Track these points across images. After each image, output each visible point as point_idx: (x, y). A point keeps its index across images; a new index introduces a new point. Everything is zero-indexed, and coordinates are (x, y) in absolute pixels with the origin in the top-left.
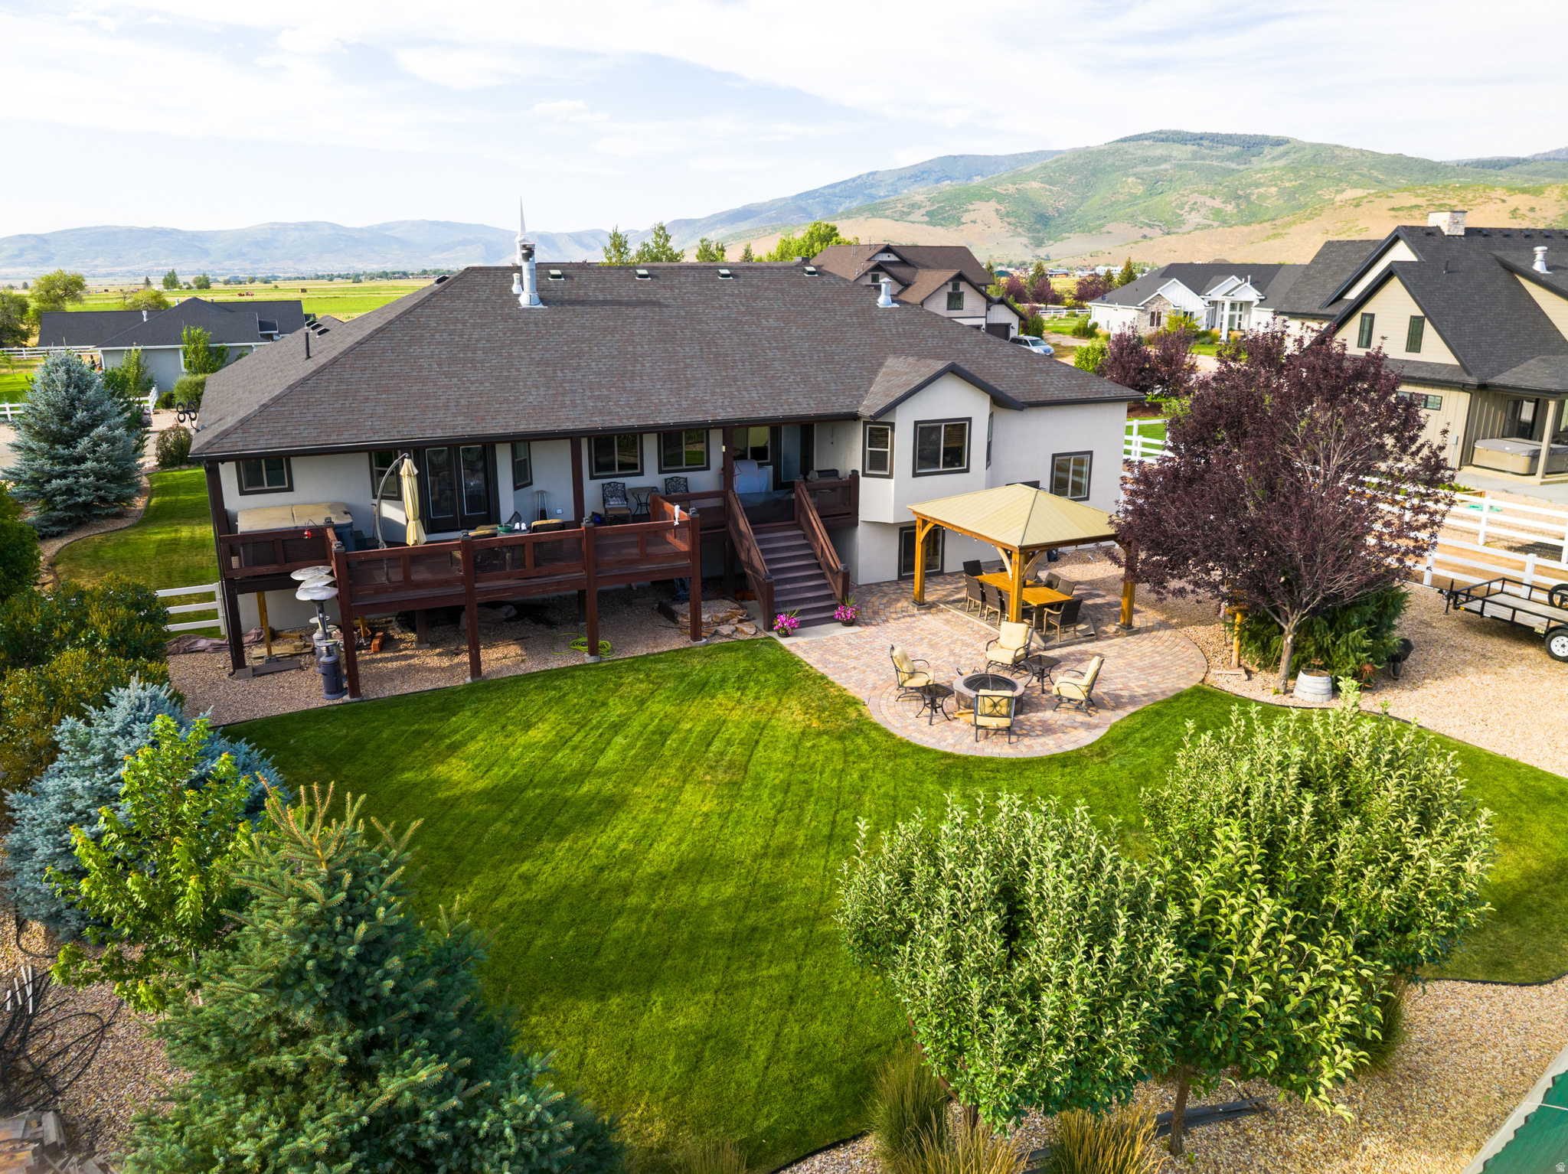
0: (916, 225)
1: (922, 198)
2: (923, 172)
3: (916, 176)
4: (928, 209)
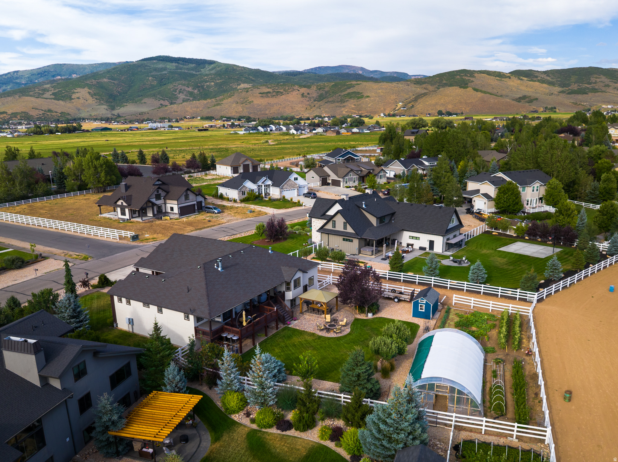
0: (48, 100)
1: (48, 86)
2: (45, 72)
3: (41, 74)
4: (52, 92)
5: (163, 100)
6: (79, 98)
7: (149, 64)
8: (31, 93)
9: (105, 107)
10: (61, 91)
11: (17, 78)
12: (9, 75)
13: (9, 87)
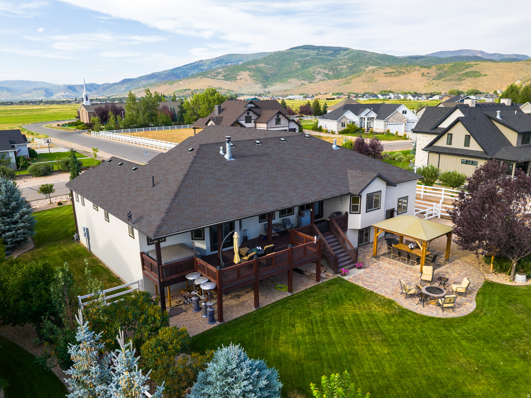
0: (220, 80)
1: (221, 70)
2: (220, 60)
3: (218, 62)
4: (223, 74)
5: (304, 80)
6: (241, 79)
7: (295, 52)
8: (209, 76)
9: (260, 86)
10: (229, 74)
11: (201, 65)
12: (196, 64)
13: (195, 72)
